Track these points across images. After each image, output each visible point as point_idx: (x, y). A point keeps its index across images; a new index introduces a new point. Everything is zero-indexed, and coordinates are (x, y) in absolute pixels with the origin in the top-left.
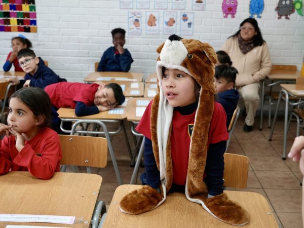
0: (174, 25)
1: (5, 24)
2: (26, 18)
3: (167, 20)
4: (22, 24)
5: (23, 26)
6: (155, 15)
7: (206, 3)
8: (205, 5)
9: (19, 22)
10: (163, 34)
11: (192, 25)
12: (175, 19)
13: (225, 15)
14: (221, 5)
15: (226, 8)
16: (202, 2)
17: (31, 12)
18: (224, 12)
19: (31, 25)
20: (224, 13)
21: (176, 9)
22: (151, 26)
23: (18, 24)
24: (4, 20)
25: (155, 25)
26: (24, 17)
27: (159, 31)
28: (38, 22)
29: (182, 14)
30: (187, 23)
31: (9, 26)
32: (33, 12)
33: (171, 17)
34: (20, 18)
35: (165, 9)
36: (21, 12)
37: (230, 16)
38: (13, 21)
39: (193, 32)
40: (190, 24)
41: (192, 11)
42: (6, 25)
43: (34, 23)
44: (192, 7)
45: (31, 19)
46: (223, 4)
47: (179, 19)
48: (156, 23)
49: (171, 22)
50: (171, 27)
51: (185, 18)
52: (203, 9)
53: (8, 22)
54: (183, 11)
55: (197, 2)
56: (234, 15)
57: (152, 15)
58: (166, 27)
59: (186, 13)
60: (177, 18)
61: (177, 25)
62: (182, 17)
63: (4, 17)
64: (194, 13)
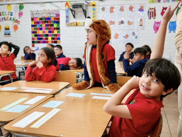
0: (128, 38)
1: (46, 40)
2: (55, 37)
3: (124, 35)
4: (54, 39)
5: (54, 41)
6: (118, 33)
7: (144, 26)
8: (144, 27)
9: (52, 39)
10: (123, 42)
11: (137, 38)
12: (128, 34)
13: (155, 31)
14: (153, 27)
15: (156, 28)
16: (142, 26)
17: (58, 34)
18: (155, 30)
19: (58, 40)
20: (154, 31)
21: (129, 30)
22: (116, 38)
23: (52, 40)
24: (46, 38)
25: (118, 38)
26: (55, 36)
27: (120, 41)
28: (61, 39)
29: (132, 32)
30: (135, 36)
31: (48, 41)
32: (59, 34)
33: (126, 34)
34: (53, 37)
35: (123, 30)
36: (53, 34)
38: (50, 38)
39: (138, 41)
40: (136, 37)
41: (137, 30)
42: (46, 41)
43: (59, 39)
44: (137, 28)
45: (58, 37)
46: (154, 26)
47: (130, 35)
48: (119, 37)
49: (127, 36)
50: (127, 39)
51: (134, 34)
52: (143, 29)
53: (47, 39)
54: (133, 31)
55: (140, 26)
57: (116, 33)
58: (125, 39)
59: (134, 32)
60: (129, 34)
61: (129, 38)
62: (132, 33)
63: (46, 36)
64: (138, 31)
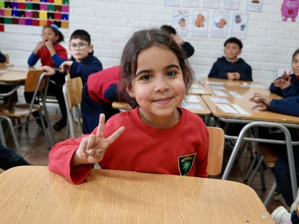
0: (225, 27)
1: (34, 17)
2: (57, 12)
3: (218, 20)
4: (53, 18)
5: (53, 20)
6: (204, 14)
7: (263, 4)
8: (262, 6)
9: (49, 15)
10: (212, 36)
11: (245, 28)
12: (226, 20)
13: (284, 18)
14: (280, 7)
15: (286, 10)
16: (258, 2)
17: (64, 5)
18: (284, 14)
19: (63, 19)
20: (283, 16)
21: (228, 9)
22: (199, 26)
23: (48, 18)
24: (33, 12)
25: (203, 26)
26: (56, 11)
27: (207, 33)
28: (70, 17)
29: (236, 14)
30: (240, 24)
31: (38, 19)
32: (66, 5)
33: (222, 17)
34: (51, 11)
35: (216, 8)
36: (53, 4)
37: (289, 19)
38: (43, 14)
39: (246, 36)
40: (243, 27)
41: (246, 12)
42: (34, 19)
43: (66, 17)
44: (247, 8)
45: (63, 13)
46: (282, 6)
47: (231, 21)
48: (205, 23)
49: (222, 24)
50: (221, 29)
51: (238, 19)
52: (259, 10)
53: (36, 15)
54: (236, 11)
55: (253, 2)
56: (295, 19)
57: (200, 15)
58: (216, 28)
59: (239, 14)
60: (229, 18)
61: (228, 26)
62: (235, 18)
63: (34, 9)
64: (248, 14)
